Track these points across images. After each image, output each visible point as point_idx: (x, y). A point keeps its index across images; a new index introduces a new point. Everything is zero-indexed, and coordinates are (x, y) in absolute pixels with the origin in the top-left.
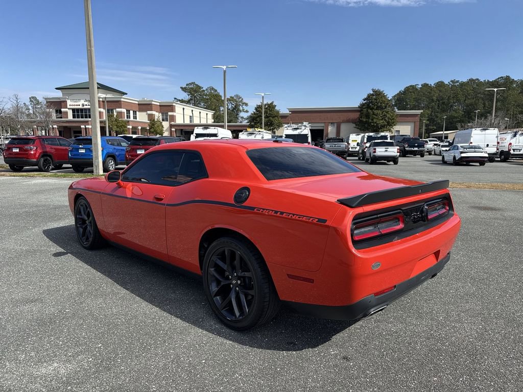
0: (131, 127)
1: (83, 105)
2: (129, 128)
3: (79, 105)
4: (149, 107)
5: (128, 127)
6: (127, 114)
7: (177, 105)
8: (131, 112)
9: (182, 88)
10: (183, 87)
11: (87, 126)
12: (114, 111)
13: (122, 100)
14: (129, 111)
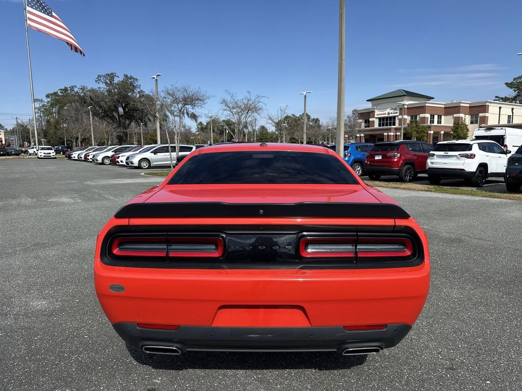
0: (432, 132)
1: (389, 114)
2: (430, 134)
3: (385, 114)
4: (456, 109)
5: (429, 132)
6: (431, 119)
7: (492, 104)
8: (436, 117)
9: (507, 84)
10: (509, 82)
11: (389, 134)
12: (418, 117)
13: (427, 105)
14: (434, 116)
